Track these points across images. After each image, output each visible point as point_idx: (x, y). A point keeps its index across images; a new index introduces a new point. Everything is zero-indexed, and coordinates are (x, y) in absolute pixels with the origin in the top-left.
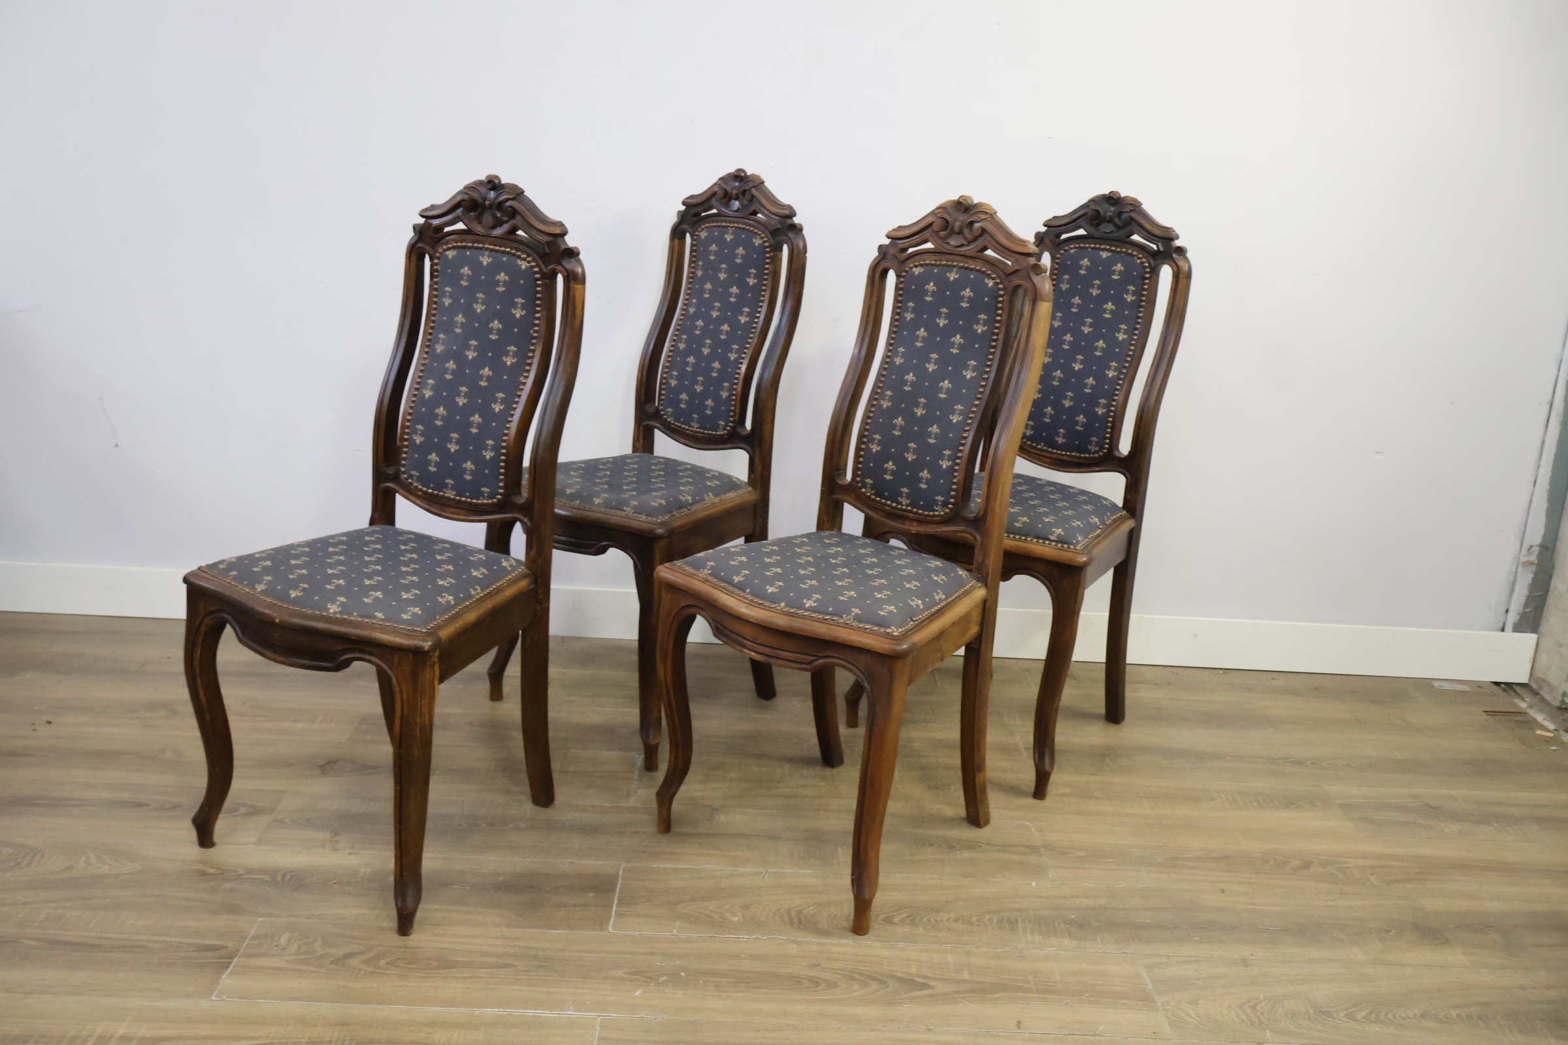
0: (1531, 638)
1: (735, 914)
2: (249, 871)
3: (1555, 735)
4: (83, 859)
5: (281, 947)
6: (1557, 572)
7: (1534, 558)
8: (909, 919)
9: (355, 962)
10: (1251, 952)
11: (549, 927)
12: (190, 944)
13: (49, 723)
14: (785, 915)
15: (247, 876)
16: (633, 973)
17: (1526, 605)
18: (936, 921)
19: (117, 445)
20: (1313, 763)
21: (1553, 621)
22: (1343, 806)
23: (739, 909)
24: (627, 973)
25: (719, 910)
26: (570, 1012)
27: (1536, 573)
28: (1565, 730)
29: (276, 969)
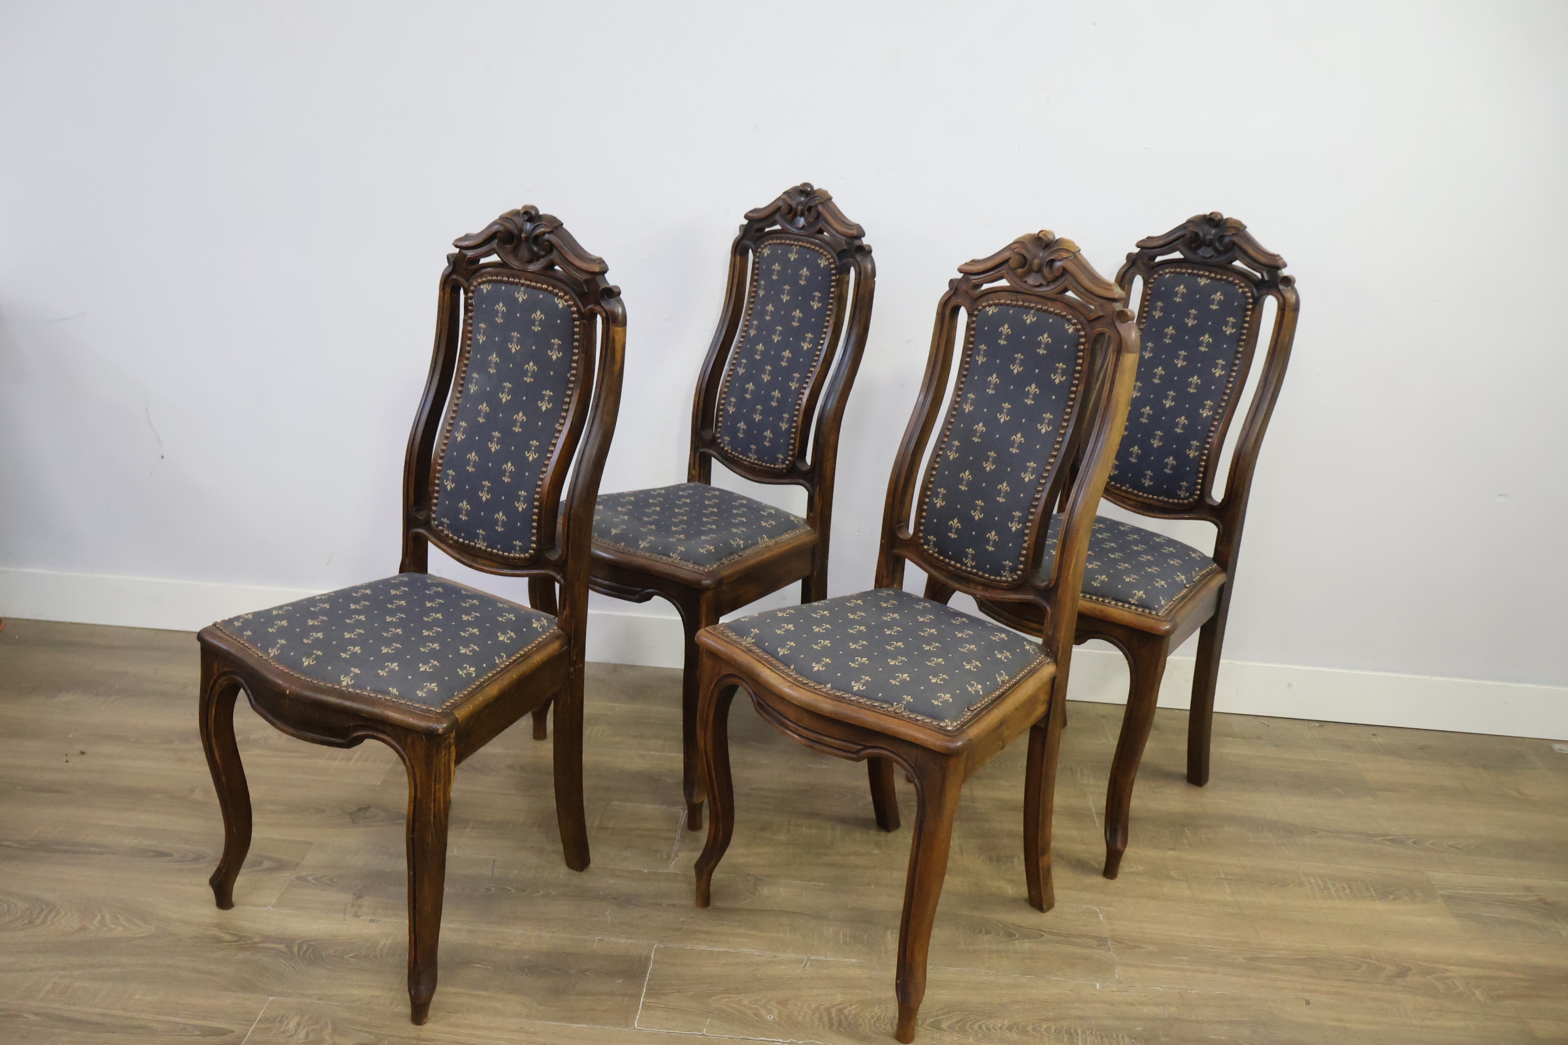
1: (770, 1012)
2: (267, 939)
4: (99, 917)
5: (288, 1034)
8: (959, 1024)
11: (571, 1020)
12: (195, 1027)
13: (83, 753)
14: (825, 1015)
15: (262, 946)
18: (989, 1029)
19: (162, 457)
20: (1414, 843)
22: (1447, 898)
23: (776, 1005)
25: (754, 1006)
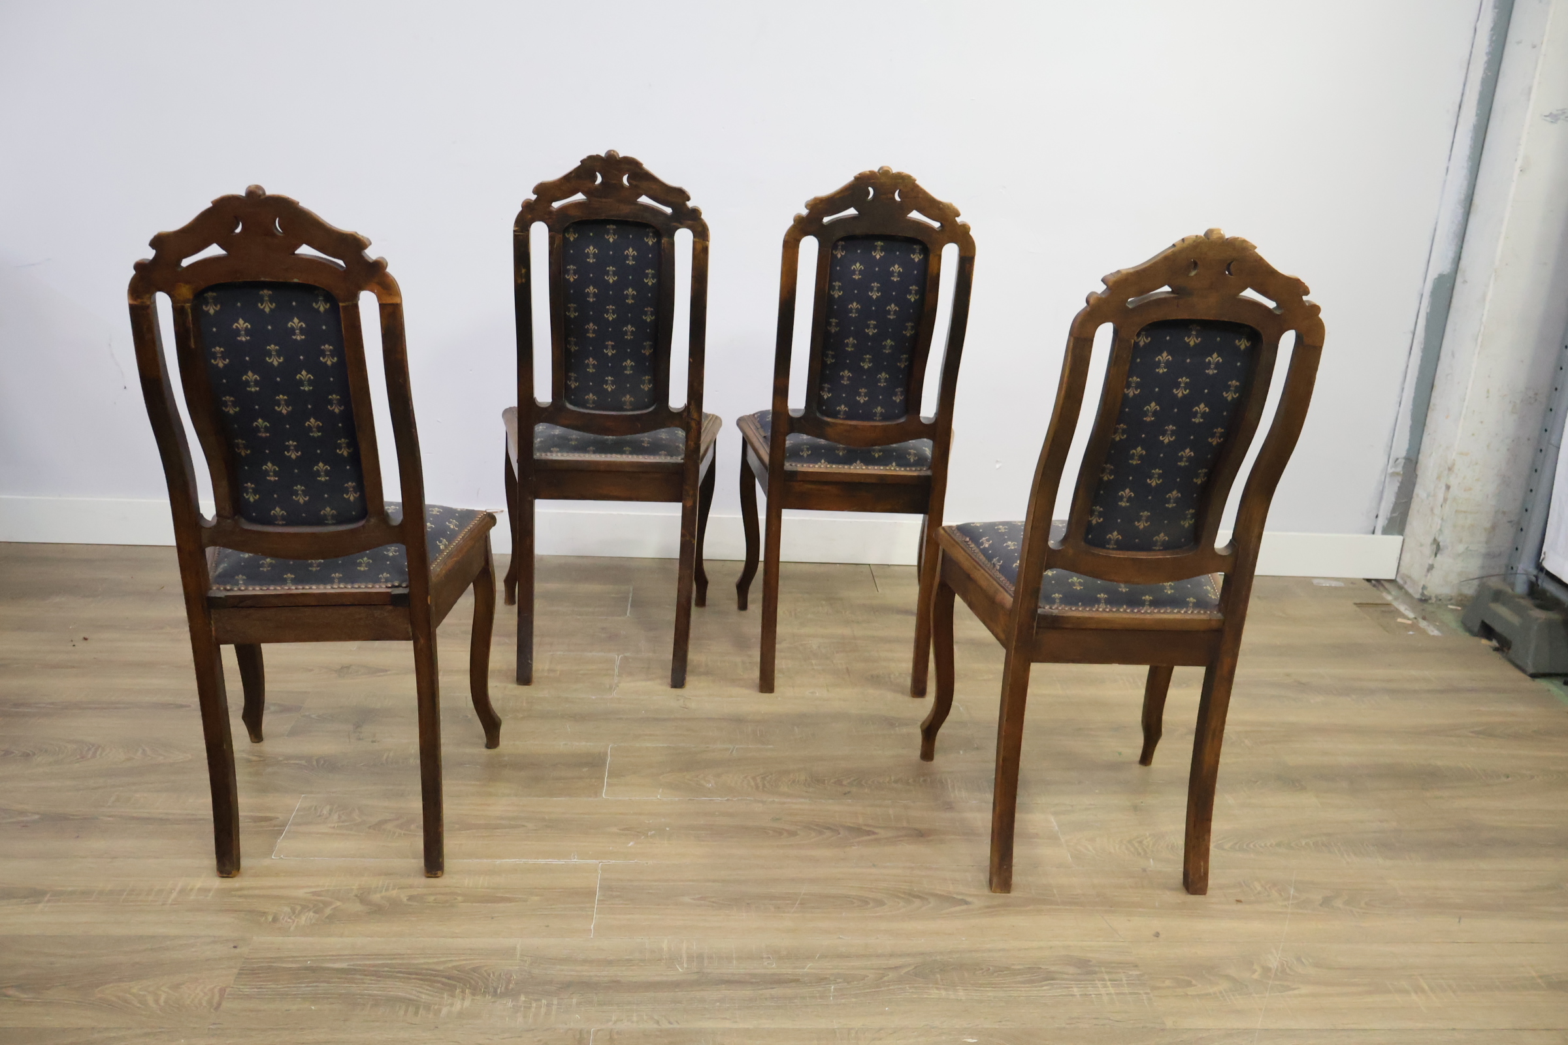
0: (1397, 539)
1: (709, 782)
3: (1413, 623)
4: (140, 752)
5: (324, 817)
6: (1419, 480)
7: (1399, 469)
9: (389, 826)
10: (1141, 800)
11: (551, 796)
13: (85, 639)
14: (751, 781)
15: (286, 762)
16: (626, 830)
17: (1394, 510)
18: (879, 783)
19: (125, 388)
21: (1415, 523)
23: (712, 777)
24: (619, 829)
25: (695, 779)
26: (575, 860)
27: (1402, 483)
28: (1424, 618)
29: (323, 833)
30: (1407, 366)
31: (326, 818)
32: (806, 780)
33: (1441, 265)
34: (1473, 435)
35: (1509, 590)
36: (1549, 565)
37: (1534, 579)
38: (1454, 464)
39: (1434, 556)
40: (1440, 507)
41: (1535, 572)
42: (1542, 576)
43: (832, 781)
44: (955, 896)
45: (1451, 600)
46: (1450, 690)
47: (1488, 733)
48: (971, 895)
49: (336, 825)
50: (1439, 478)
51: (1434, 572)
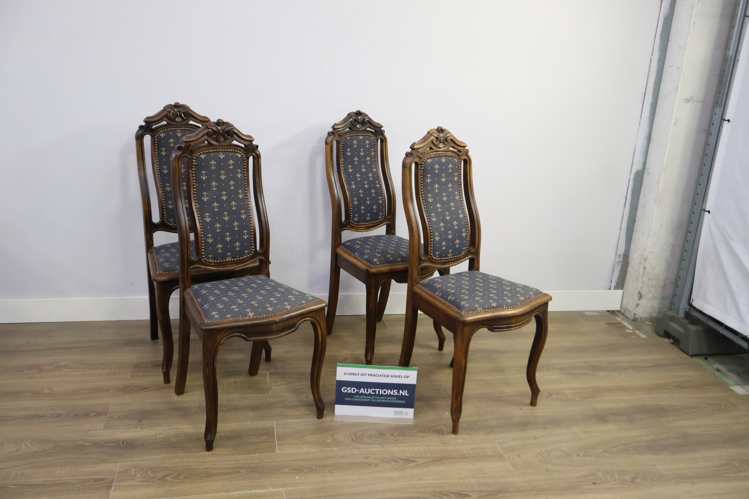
0: (621, 292)
1: (328, 439)
2: (106, 442)
3: (633, 332)
4: (23, 445)
5: (133, 476)
6: (630, 265)
7: (621, 260)
9: (169, 478)
10: (537, 433)
11: (250, 453)
12: (90, 479)
14: (350, 437)
15: (106, 445)
16: (292, 469)
17: (618, 279)
18: (412, 433)
21: (629, 283)
22: (559, 368)
23: (329, 437)
24: (289, 470)
25: (321, 438)
26: (270, 489)
27: (622, 266)
28: (637, 329)
29: (134, 485)
30: (624, 212)
31: (135, 476)
32: (376, 434)
33: (637, 166)
34: (655, 244)
35: (676, 315)
36: (696, 304)
37: (688, 310)
38: (647, 258)
39: (639, 300)
40: (641, 277)
41: (688, 307)
42: (692, 309)
43: (389, 434)
44: (463, 493)
45: (647, 319)
46: (657, 366)
47: (680, 386)
48: (470, 492)
49: (140, 480)
50: (640, 264)
51: (639, 307)
